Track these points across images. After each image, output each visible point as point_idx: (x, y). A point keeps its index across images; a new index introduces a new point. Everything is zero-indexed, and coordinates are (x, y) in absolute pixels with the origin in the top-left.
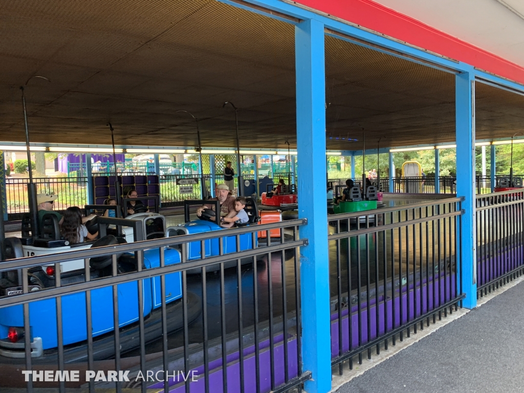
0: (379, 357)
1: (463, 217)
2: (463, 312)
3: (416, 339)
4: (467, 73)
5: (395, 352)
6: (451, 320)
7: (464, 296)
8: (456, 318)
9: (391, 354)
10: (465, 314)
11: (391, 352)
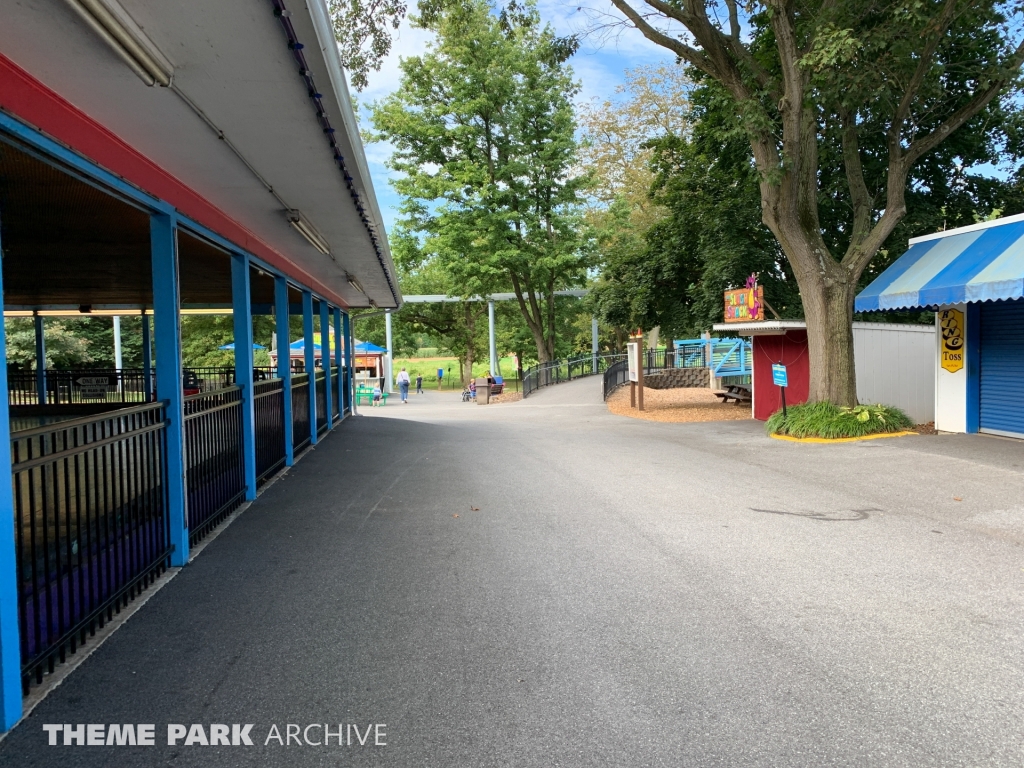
0: (76, 657)
1: (169, 430)
2: (173, 572)
3: (122, 620)
4: (168, 216)
5: (98, 643)
6: (162, 585)
7: (174, 549)
8: (168, 581)
9: (93, 648)
10: (176, 573)
11: (93, 645)
